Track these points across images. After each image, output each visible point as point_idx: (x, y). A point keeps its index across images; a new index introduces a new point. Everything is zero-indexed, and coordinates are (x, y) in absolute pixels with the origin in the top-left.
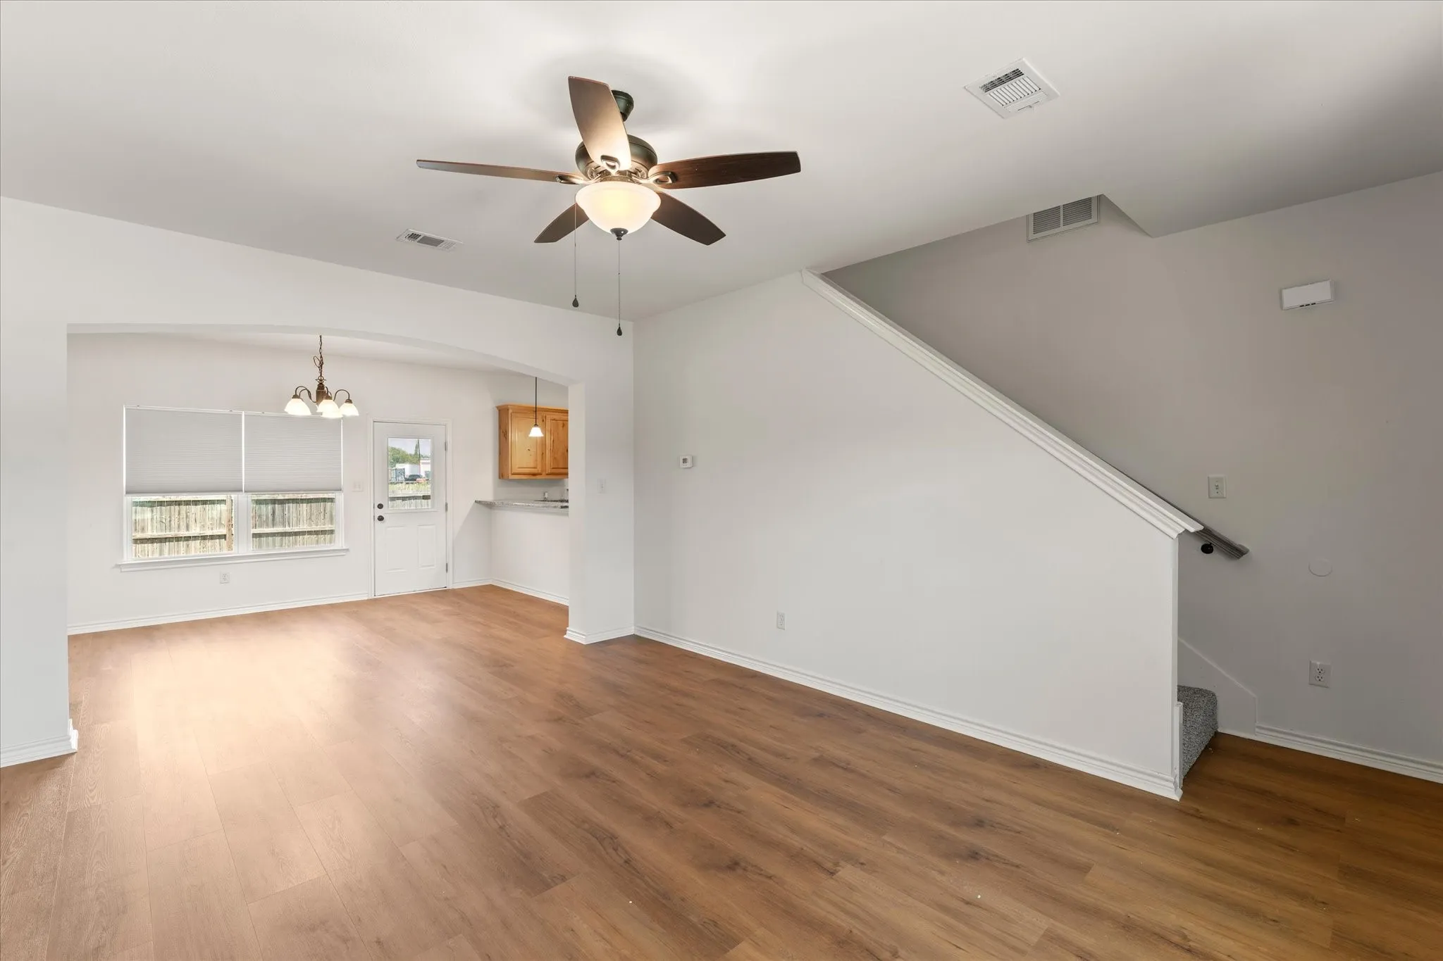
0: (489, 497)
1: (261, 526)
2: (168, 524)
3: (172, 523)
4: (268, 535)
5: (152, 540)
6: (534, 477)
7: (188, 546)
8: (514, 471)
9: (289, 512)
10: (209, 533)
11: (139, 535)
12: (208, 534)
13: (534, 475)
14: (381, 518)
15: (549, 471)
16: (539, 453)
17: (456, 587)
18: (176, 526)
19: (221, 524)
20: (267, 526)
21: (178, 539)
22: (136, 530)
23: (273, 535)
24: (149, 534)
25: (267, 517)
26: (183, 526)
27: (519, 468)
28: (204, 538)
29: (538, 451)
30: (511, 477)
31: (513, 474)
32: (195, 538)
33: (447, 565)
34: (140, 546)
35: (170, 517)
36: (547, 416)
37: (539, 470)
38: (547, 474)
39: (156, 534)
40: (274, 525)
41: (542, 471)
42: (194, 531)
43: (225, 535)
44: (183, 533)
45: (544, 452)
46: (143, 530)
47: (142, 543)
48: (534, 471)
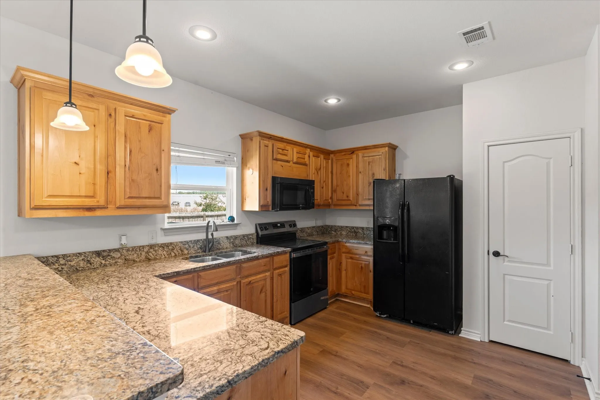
6: (88, 214)
8: (37, 203)
13: (90, 209)
15: (120, 200)
16: (101, 168)
29: (99, 167)
37: (101, 200)
38: (118, 208)
41: (107, 201)
45: (110, 168)
48: (88, 202)
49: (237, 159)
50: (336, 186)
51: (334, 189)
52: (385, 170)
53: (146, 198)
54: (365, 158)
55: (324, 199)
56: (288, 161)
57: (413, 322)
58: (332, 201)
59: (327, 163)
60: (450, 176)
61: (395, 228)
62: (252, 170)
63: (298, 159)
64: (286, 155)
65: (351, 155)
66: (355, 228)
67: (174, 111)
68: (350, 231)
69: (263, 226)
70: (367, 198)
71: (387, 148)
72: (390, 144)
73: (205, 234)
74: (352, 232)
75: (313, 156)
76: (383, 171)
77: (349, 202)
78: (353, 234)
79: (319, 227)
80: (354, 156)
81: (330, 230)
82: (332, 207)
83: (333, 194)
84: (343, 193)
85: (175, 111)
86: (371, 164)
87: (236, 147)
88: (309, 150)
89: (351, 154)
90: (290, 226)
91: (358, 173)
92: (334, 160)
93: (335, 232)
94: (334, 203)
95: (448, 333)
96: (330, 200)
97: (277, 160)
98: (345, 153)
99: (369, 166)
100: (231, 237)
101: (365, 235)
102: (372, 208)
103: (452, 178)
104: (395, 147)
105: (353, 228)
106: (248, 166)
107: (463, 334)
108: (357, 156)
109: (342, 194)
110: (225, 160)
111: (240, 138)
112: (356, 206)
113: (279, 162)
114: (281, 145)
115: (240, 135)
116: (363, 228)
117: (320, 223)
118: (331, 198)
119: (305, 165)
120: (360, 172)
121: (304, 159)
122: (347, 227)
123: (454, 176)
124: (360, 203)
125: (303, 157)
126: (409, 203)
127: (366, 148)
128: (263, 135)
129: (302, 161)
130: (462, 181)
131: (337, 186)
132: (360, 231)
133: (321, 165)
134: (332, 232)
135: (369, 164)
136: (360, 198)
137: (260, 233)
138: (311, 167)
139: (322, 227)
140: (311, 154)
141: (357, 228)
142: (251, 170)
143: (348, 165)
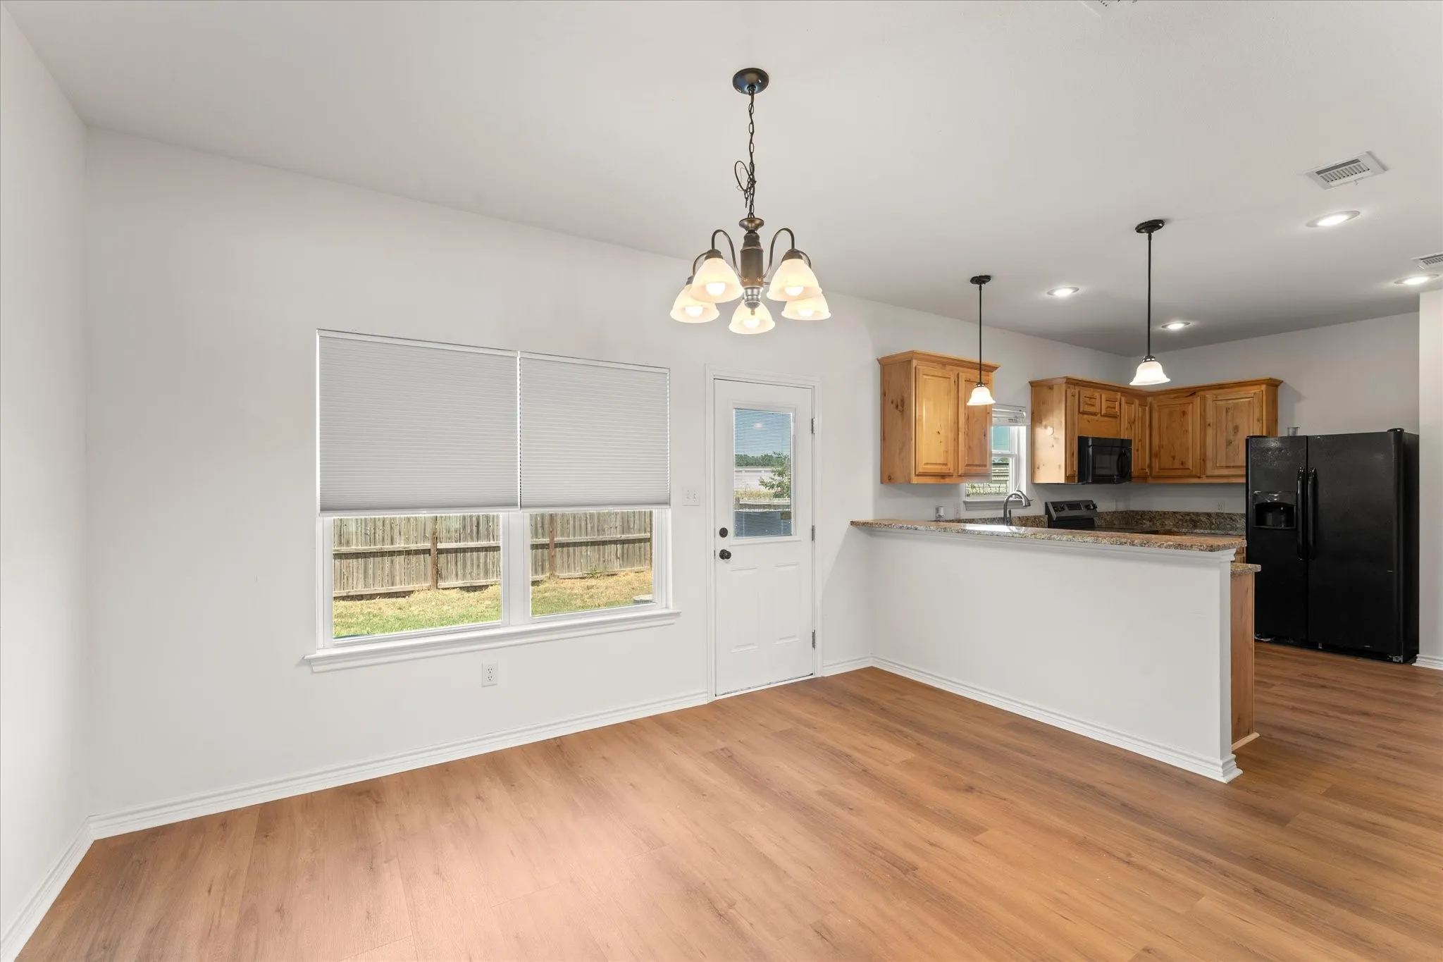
0: (868, 516)
1: (465, 540)
2: (372, 537)
3: (377, 535)
4: (472, 550)
5: (357, 555)
6: (942, 481)
7: (392, 562)
8: (920, 469)
9: (493, 524)
10: (413, 546)
11: (344, 549)
12: (413, 549)
13: (943, 476)
14: (725, 555)
15: (962, 469)
17: (828, 673)
18: (381, 537)
19: (425, 536)
20: (472, 539)
21: (382, 554)
22: (341, 543)
23: (478, 550)
24: (354, 548)
25: (472, 531)
26: (388, 540)
27: (927, 464)
28: (408, 553)
29: (950, 435)
30: (915, 480)
31: (918, 475)
32: (400, 553)
33: (814, 634)
34: (345, 562)
35: (375, 529)
36: (961, 374)
37: (950, 468)
39: (362, 548)
40: (478, 539)
41: (953, 469)
42: (398, 546)
43: (430, 550)
44: (387, 547)
45: (956, 437)
46: (348, 543)
47: (347, 558)
48: (944, 469)
49: (1026, 414)
50: (1159, 446)
51: (1154, 451)
52: (1261, 421)
53: (977, 465)
54: (1220, 402)
55: (1140, 468)
56: (1094, 414)
57: (1322, 646)
58: (1151, 471)
59: (1144, 411)
60: (1395, 430)
61: (1289, 509)
62: (1052, 429)
63: (1109, 409)
64: (1093, 405)
65: (1191, 397)
66: (1192, 516)
67: (995, 368)
68: (1181, 520)
69: (1058, 506)
70: (1225, 465)
71: (1263, 387)
72: (1270, 379)
73: (1002, 511)
74: (1186, 521)
75: (1127, 403)
76: (1256, 422)
77: (1187, 473)
78: (1189, 523)
79: (1122, 512)
80: (1197, 400)
81: (1139, 517)
82: (1150, 480)
83: (1153, 460)
84: (1174, 459)
85: (997, 368)
86: (1231, 412)
87: (1025, 400)
88: (1119, 393)
89: (1190, 395)
90: (1087, 507)
91: (1205, 425)
92: (1155, 406)
93: (1150, 521)
94: (1154, 474)
95: (1391, 661)
96: (1147, 470)
97: (1084, 413)
98: (1176, 395)
99: (1227, 415)
100: (1023, 517)
101: (1213, 526)
102: (1244, 480)
103: (1398, 433)
104: (1277, 383)
105: (1188, 514)
106: (1044, 423)
107: (1421, 662)
108: (1204, 399)
109: (1172, 459)
110: (1016, 417)
111: (1030, 386)
112: (1199, 477)
113: (1085, 416)
114: (1087, 392)
115: (1029, 382)
116: (1209, 515)
117: (1122, 507)
118: (1150, 466)
119: (1115, 417)
120: (1209, 425)
121: (1115, 408)
122: (1174, 513)
123: (1402, 430)
124: (1209, 473)
125: (1112, 406)
126: (1315, 470)
127: (1220, 387)
128: (1071, 382)
129: (1111, 411)
130: (1417, 437)
131: (1161, 446)
132: (1203, 519)
133: (1135, 416)
134: (1144, 521)
135: (1227, 412)
136: (1209, 464)
137: (1054, 515)
138: (1122, 419)
139: (1126, 512)
140: (1123, 399)
141: (1197, 514)
142: (1050, 430)
143: (1184, 413)
